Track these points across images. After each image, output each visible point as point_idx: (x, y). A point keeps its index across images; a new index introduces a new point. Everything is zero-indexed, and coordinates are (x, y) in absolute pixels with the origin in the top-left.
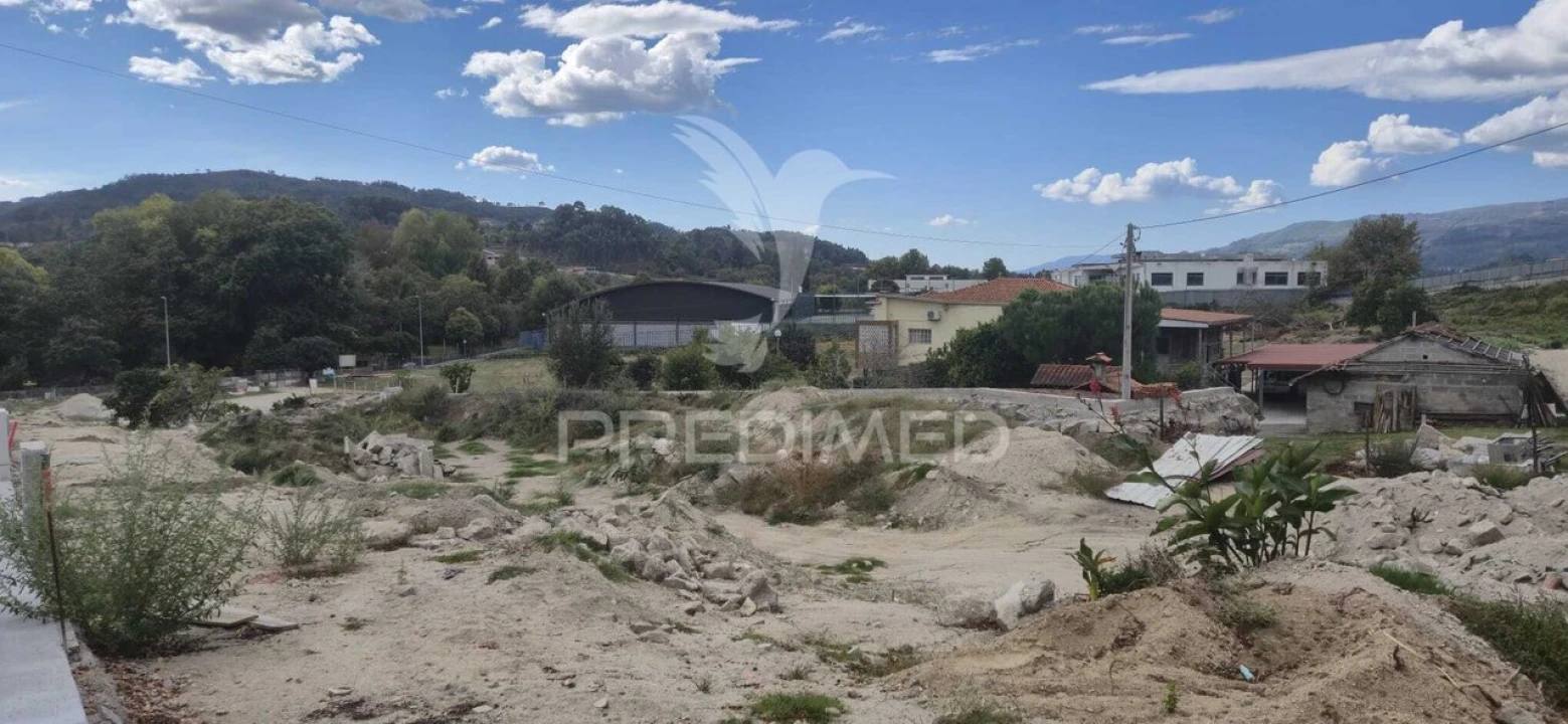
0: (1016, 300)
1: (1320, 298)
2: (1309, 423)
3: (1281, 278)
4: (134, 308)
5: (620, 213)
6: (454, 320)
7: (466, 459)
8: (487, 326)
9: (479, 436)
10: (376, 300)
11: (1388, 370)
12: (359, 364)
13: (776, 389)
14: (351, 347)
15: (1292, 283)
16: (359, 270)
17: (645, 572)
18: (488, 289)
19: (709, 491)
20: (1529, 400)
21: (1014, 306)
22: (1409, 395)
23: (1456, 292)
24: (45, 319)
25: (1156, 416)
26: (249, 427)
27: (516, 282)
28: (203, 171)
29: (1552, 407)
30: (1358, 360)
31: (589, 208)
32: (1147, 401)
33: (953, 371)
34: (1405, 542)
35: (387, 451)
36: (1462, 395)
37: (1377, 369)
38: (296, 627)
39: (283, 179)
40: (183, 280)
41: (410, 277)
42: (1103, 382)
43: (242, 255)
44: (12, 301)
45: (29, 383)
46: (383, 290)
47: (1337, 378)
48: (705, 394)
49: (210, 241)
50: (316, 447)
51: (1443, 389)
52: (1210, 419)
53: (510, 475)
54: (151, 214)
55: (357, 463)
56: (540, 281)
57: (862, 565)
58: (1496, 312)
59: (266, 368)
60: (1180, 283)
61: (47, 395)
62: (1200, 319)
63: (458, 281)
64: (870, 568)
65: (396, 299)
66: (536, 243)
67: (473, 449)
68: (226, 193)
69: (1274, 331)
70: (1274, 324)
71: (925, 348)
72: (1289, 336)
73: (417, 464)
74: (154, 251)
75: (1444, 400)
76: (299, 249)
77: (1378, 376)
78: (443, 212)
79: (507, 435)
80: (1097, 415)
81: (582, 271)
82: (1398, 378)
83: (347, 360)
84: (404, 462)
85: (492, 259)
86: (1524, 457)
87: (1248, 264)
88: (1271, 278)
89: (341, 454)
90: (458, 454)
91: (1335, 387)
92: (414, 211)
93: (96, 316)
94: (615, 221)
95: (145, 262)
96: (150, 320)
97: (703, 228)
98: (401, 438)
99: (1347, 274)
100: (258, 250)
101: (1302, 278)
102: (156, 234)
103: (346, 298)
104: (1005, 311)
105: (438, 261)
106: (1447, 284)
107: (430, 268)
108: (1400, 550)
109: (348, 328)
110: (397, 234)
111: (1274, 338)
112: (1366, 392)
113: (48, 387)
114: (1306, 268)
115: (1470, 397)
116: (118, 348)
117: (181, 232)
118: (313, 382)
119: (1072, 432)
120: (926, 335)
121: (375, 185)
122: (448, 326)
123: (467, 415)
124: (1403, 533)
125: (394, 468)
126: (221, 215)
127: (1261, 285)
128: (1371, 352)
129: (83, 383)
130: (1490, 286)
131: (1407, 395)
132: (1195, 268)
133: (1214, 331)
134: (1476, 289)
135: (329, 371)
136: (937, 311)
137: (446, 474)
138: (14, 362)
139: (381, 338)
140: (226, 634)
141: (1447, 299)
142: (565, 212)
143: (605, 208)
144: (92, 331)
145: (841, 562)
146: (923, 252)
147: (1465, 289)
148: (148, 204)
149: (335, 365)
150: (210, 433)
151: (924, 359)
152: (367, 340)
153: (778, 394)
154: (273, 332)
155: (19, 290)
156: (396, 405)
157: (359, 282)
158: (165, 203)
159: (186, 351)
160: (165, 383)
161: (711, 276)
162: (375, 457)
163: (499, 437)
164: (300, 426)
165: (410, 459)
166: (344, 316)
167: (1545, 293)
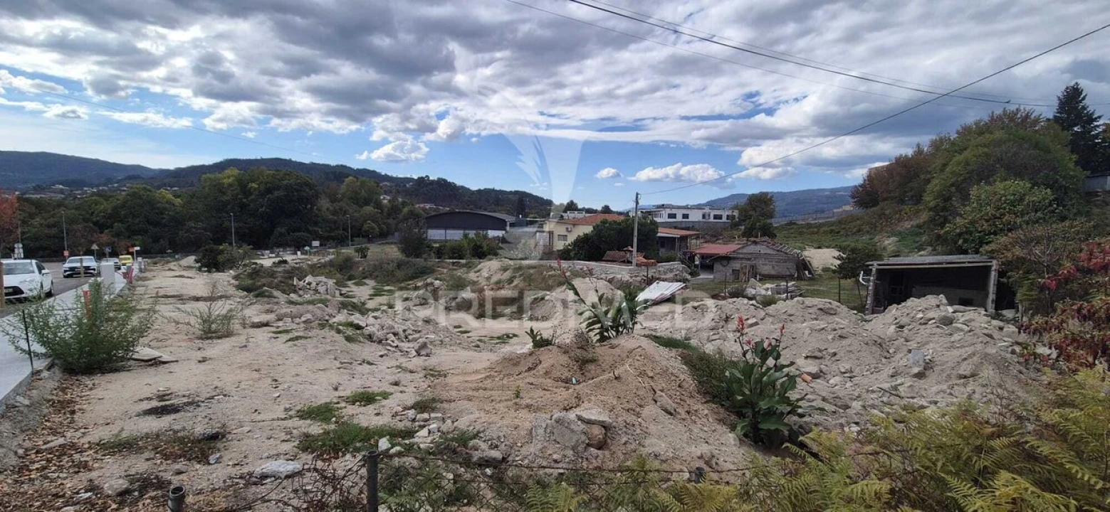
0: (599, 223)
1: (734, 225)
2: (715, 278)
3: (720, 217)
4: (220, 218)
5: (445, 181)
6: (366, 227)
7: (354, 288)
8: (381, 229)
9: (365, 278)
10: (331, 217)
11: (745, 256)
12: (321, 245)
13: (490, 260)
14: (317, 237)
15: (724, 219)
16: (324, 203)
17: (375, 339)
18: (382, 213)
19: (453, 304)
20: (798, 269)
21: (598, 226)
22: (753, 266)
23: (788, 224)
24: (178, 222)
25: (646, 274)
26: (257, 272)
27: (394, 210)
28: (259, 158)
29: (807, 272)
30: (734, 252)
31: (431, 178)
32: (643, 267)
33: (572, 254)
34: (723, 327)
35: (314, 284)
36: (773, 267)
37: (741, 256)
38: (177, 361)
39: (295, 162)
40: (243, 207)
41: (347, 208)
42: (630, 259)
43: (269, 196)
44: (162, 214)
45: (169, 251)
46: (335, 213)
47: (726, 259)
48: (463, 261)
49: (255, 189)
50: (281, 282)
51: (766, 265)
52: (670, 275)
53: (370, 295)
54: (229, 177)
55: (300, 289)
56: (406, 210)
57: (508, 337)
58: (801, 234)
59: (280, 245)
60: (679, 218)
61: (177, 257)
62: (676, 233)
63: (369, 209)
64: (511, 338)
65: (340, 217)
66: (408, 193)
67: (358, 284)
68: (263, 168)
69: (715, 239)
70: (715, 236)
71: (563, 243)
72: (720, 241)
73: (327, 290)
74: (229, 193)
75: (766, 269)
76: (296, 194)
77: (742, 259)
78: (364, 179)
79: (375, 278)
80: (623, 273)
81: (428, 206)
82: (749, 259)
83: (316, 243)
84: (321, 289)
85: (385, 199)
86: (784, 293)
87: (707, 210)
88: (716, 217)
89: (293, 285)
90: (352, 286)
91: (725, 262)
92: (351, 178)
93: (202, 221)
94: (442, 184)
95: (225, 198)
96: (227, 223)
97: (482, 188)
98: (323, 279)
99: (746, 216)
100: (276, 193)
101: (728, 217)
102: (230, 185)
103: (317, 216)
104: (594, 228)
105: (360, 200)
106: (784, 221)
107: (357, 204)
108: (720, 330)
109: (316, 229)
110: (343, 187)
111: (713, 242)
112: (736, 265)
113: (177, 253)
114: (729, 213)
115: (776, 268)
116: (211, 236)
117: (242, 184)
118: (299, 253)
119: (610, 281)
120: (565, 237)
121: (337, 166)
122: (363, 229)
123: (361, 269)
124: (722, 323)
125: (316, 291)
126: (261, 177)
127: (712, 219)
128: (739, 249)
129: (194, 251)
130: (801, 223)
131: (753, 267)
132: (685, 212)
133: (683, 238)
134: (795, 223)
135: (307, 248)
136: (569, 227)
137: (341, 295)
138: (162, 241)
139: (332, 234)
140: (143, 363)
141: (782, 228)
142: (421, 180)
143: (439, 179)
144: (200, 228)
145: (499, 335)
146: (575, 201)
147: (791, 223)
148: (228, 172)
149: (310, 246)
150: (239, 275)
151: (562, 248)
152: (326, 234)
153: (492, 262)
154: (283, 230)
155: (165, 209)
156: (331, 263)
157: (324, 209)
158: (236, 172)
159: (243, 238)
160: (222, 252)
161: (485, 210)
162: (308, 287)
163: (372, 279)
164: (280, 272)
165: (324, 288)
166: (316, 224)
167: (821, 225)
